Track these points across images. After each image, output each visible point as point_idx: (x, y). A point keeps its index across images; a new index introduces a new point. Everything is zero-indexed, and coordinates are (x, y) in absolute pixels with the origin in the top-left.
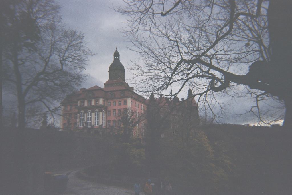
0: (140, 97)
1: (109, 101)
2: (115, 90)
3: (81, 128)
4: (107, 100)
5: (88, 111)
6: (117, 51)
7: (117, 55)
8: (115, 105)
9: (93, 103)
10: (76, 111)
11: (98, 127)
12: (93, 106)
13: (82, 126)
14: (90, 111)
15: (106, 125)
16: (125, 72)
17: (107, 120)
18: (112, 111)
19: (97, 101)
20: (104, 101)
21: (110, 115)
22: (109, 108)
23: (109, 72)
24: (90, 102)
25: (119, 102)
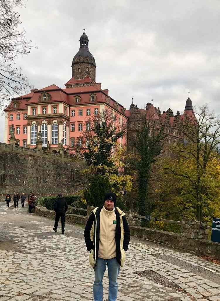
0: (117, 104)
1: (73, 108)
2: (81, 91)
3: (34, 147)
4: (70, 106)
5: (43, 122)
6: (84, 33)
7: (84, 40)
8: (82, 115)
9: (50, 111)
10: (26, 122)
11: (57, 146)
12: (49, 115)
13: (34, 144)
14: (45, 122)
15: (68, 144)
16: (96, 67)
17: (70, 137)
18: (77, 124)
19: (55, 107)
20: (65, 108)
21: (74, 130)
22: (72, 119)
23: (72, 66)
24: (44, 108)
25: (88, 110)
